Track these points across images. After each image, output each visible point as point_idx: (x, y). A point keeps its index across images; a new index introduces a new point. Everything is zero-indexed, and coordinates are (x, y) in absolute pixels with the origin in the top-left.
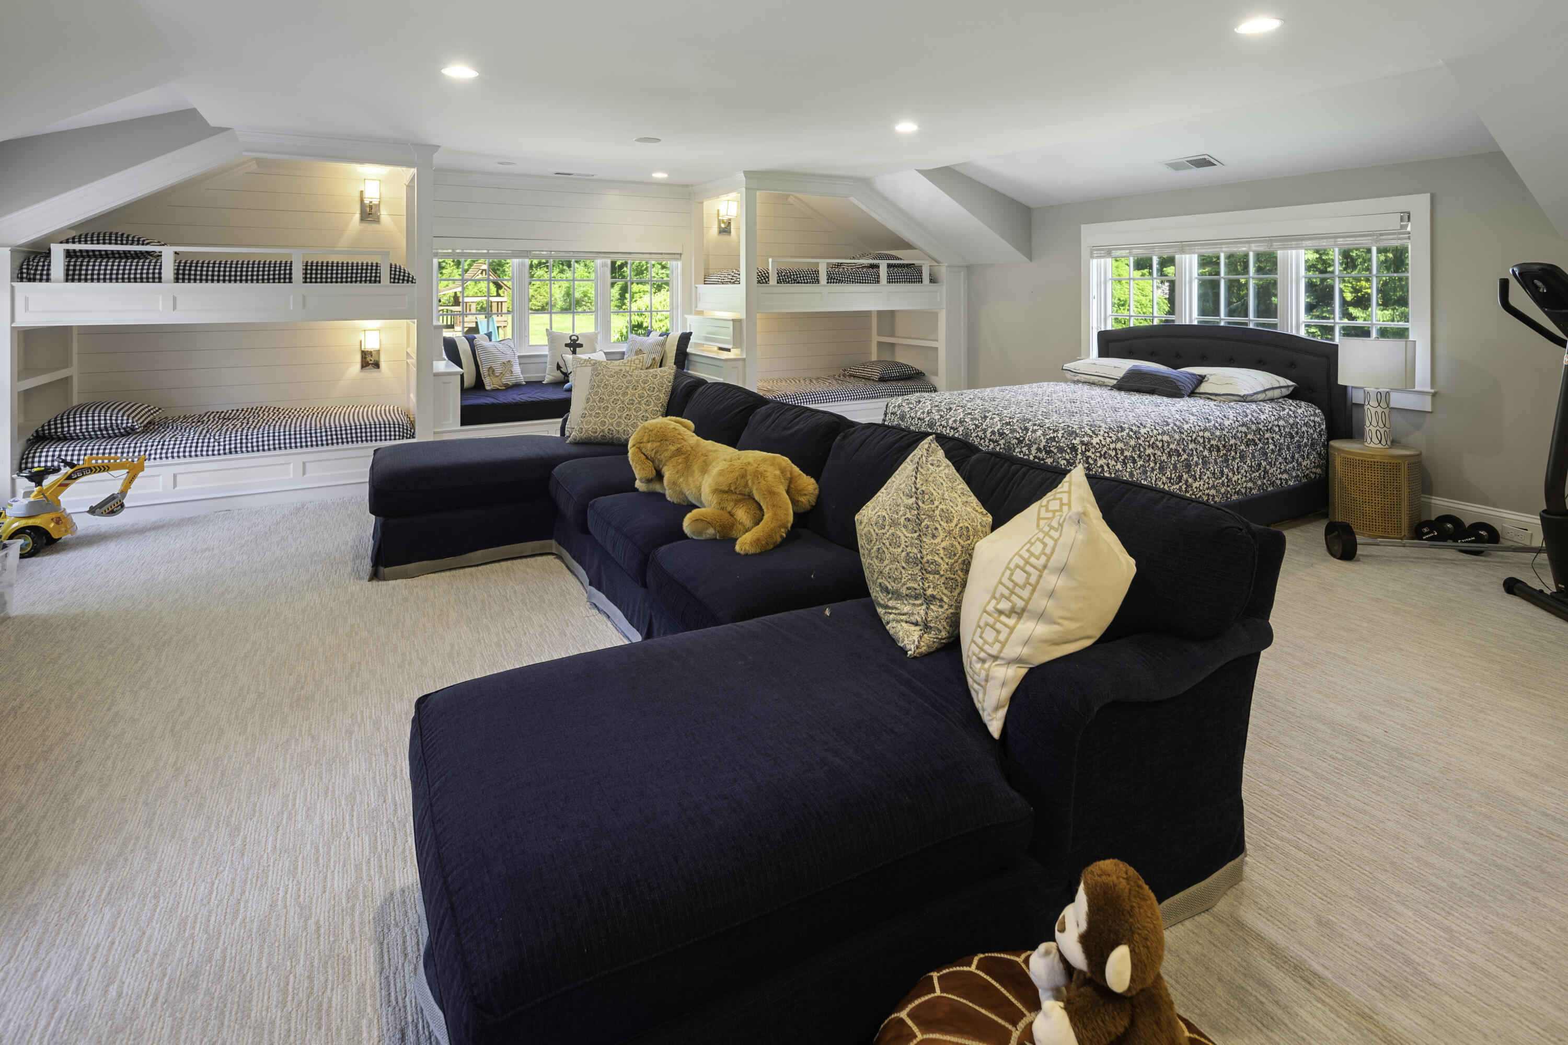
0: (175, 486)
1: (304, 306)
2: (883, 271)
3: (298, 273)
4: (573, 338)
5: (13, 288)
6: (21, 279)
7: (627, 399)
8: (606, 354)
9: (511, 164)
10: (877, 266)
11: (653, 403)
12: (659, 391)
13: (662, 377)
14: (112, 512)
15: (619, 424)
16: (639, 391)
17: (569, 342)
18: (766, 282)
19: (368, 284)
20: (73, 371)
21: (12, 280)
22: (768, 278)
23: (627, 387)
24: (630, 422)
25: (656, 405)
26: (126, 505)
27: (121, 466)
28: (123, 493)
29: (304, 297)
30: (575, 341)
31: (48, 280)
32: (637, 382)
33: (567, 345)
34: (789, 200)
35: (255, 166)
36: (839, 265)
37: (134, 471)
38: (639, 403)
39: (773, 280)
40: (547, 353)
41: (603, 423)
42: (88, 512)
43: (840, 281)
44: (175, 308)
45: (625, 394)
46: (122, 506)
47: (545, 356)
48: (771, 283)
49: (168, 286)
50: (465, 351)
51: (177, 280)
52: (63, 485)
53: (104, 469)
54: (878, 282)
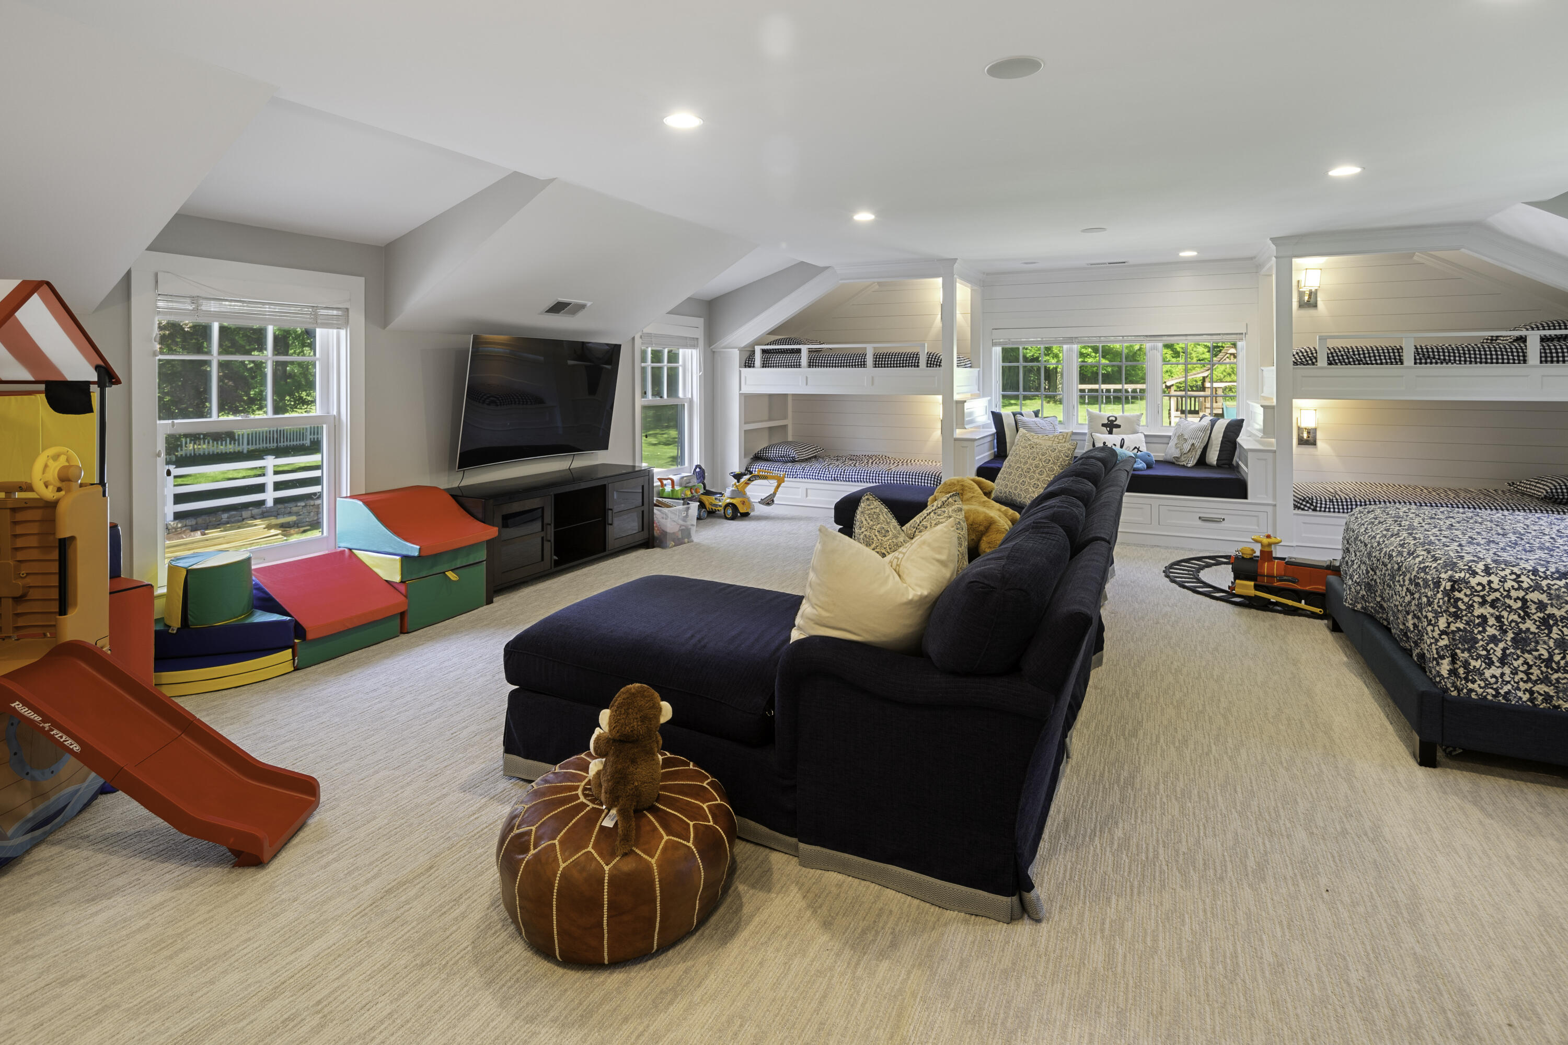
0: (807, 496)
1: (873, 384)
2: (1534, 347)
3: (870, 360)
4: (1110, 419)
5: (740, 371)
6: (745, 366)
7: (1025, 467)
8: (1146, 436)
9: (1034, 263)
10: (1523, 339)
11: (1045, 473)
12: (1054, 463)
13: (1060, 452)
14: (768, 504)
15: (1016, 488)
16: (1036, 462)
17: (1106, 422)
18: (1313, 364)
19: (913, 368)
20: (789, 422)
21: (740, 367)
22: (1316, 358)
23: (1029, 458)
24: (1024, 488)
25: (1048, 476)
26: (775, 502)
27: (773, 478)
28: (774, 494)
29: (873, 377)
30: (1112, 421)
31: (753, 367)
32: (1037, 454)
33: (1103, 425)
34: (1415, 258)
35: (877, 287)
36: (1493, 339)
37: (780, 481)
38: (1034, 472)
39: (1322, 361)
40: (1086, 431)
41: (1006, 486)
42: (759, 502)
43: (1443, 361)
44: (807, 384)
45: (1026, 463)
46: (773, 501)
47: (1085, 434)
48: (1319, 364)
49: (805, 370)
50: (1009, 424)
51: (809, 366)
52: (747, 484)
53: (765, 478)
54: (1525, 361)
